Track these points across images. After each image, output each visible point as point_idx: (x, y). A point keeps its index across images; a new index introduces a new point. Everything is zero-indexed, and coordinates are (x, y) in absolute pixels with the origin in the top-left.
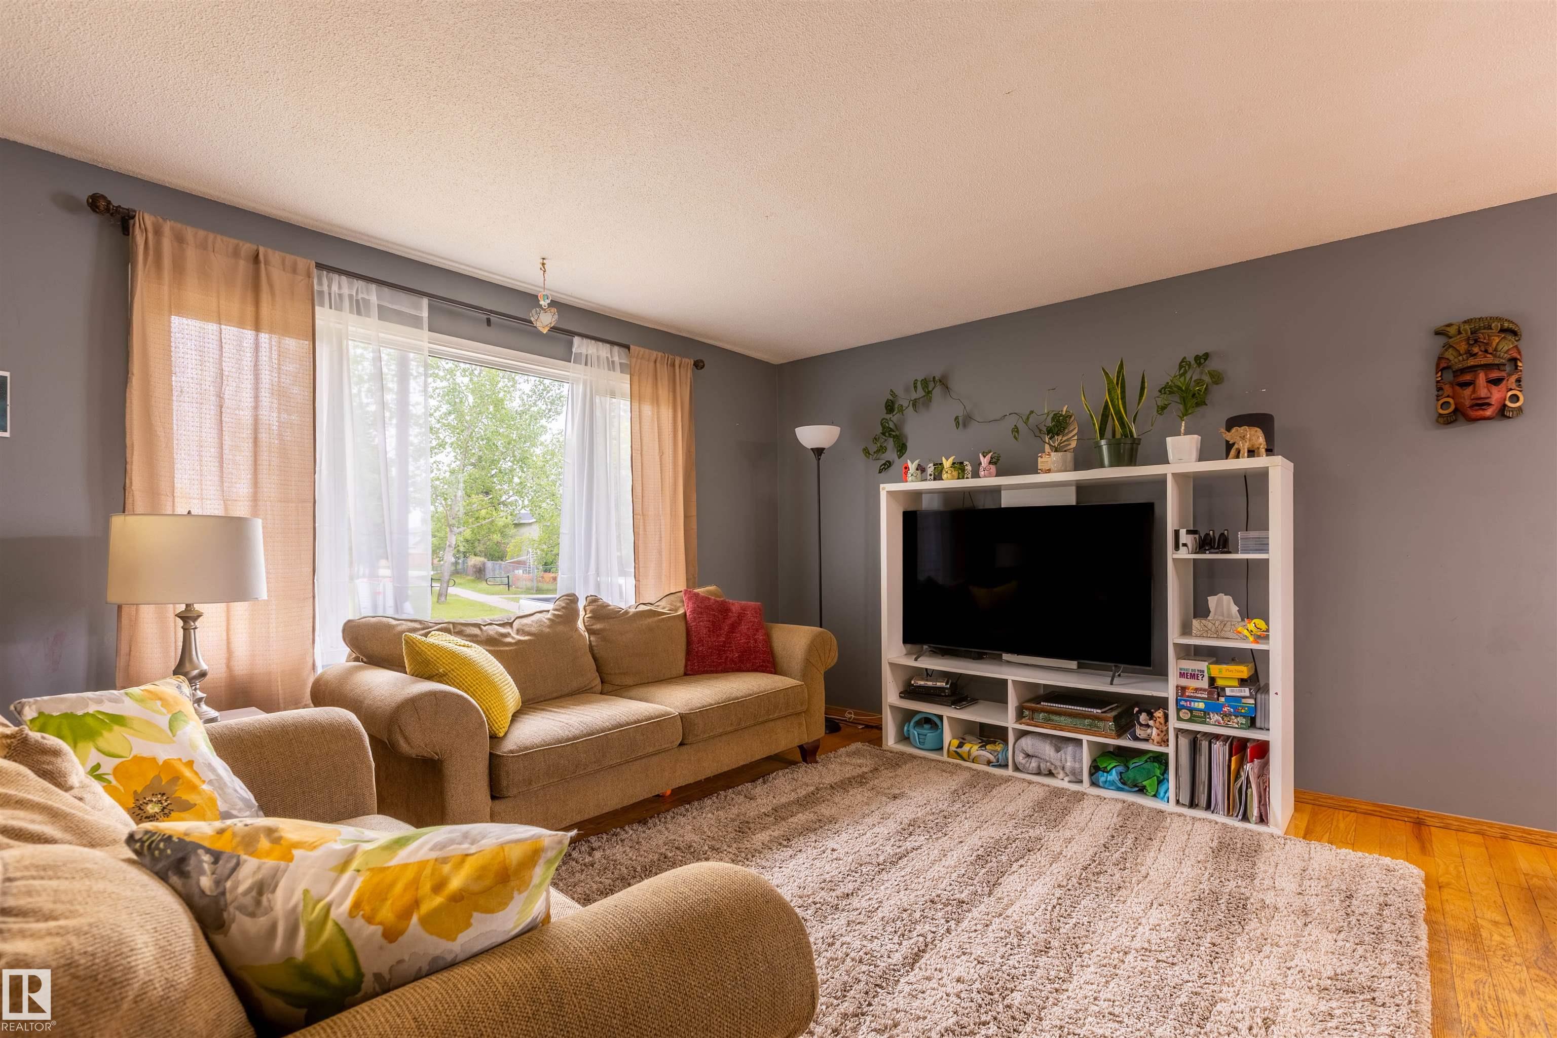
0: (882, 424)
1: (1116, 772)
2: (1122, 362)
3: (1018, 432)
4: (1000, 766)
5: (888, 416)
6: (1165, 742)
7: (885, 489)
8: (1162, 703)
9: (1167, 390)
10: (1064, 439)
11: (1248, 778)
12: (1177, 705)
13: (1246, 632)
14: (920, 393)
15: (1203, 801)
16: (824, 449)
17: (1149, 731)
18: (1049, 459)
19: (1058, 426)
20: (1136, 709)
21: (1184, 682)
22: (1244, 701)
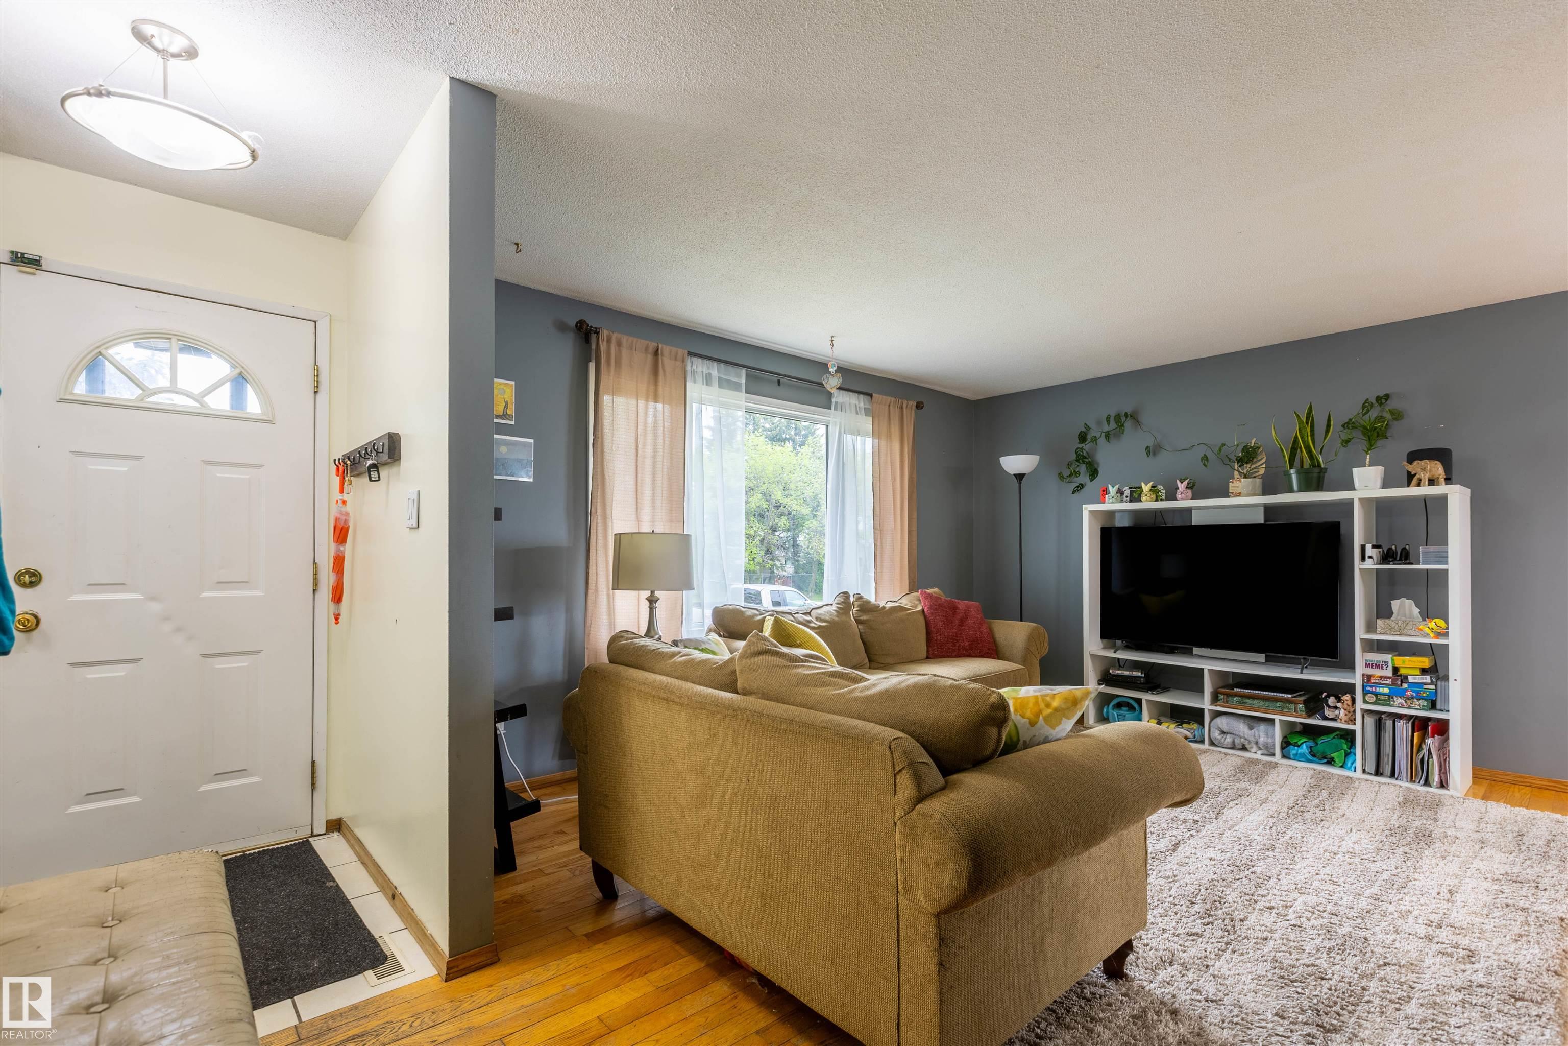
0: (1076, 453)
1: (1307, 746)
2: (1311, 405)
3: (1207, 460)
4: (1196, 742)
5: (1080, 446)
6: (1353, 721)
7: (1087, 508)
8: (1350, 689)
9: (1348, 425)
10: (1253, 466)
11: (1429, 750)
12: (1363, 690)
13: (1427, 630)
14: (1113, 425)
15: (1387, 769)
16: (1024, 474)
17: (1337, 712)
18: (1238, 484)
19: (1248, 456)
20: (1325, 694)
21: (1369, 671)
22: (1426, 686)
